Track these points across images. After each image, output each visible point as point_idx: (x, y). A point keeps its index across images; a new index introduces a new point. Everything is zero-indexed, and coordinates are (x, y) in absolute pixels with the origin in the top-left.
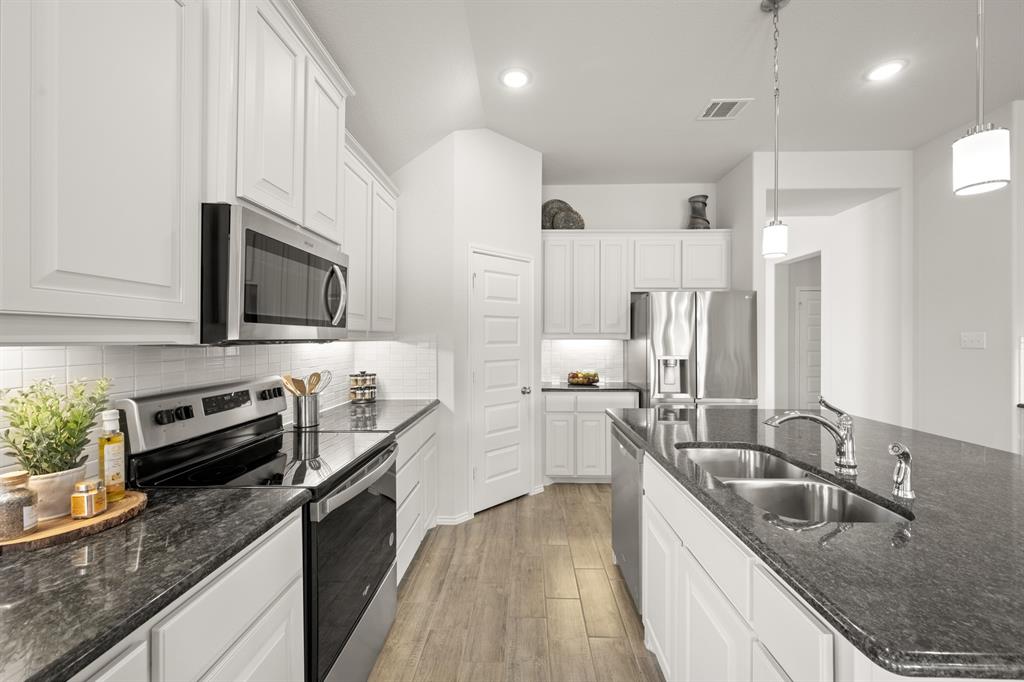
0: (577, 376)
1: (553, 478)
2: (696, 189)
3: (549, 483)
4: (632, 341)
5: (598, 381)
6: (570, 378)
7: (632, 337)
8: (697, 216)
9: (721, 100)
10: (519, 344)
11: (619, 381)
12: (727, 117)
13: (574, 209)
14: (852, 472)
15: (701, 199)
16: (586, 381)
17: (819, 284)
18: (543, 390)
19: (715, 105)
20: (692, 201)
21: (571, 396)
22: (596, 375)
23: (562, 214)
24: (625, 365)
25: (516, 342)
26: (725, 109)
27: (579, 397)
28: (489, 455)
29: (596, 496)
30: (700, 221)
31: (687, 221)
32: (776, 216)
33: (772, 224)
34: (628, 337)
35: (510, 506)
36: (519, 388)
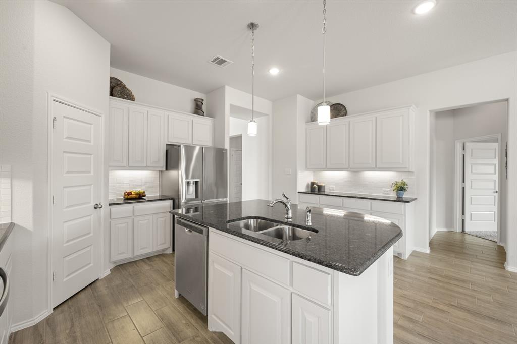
0: (131, 194)
1: (115, 263)
2: (198, 95)
3: (112, 266)
4: (167, 172)
5: (145, 196)
6: (125, 195)
7: (166, 169)
8: (198, 108)
9: (221, 57)
10: (92, 174)
11: (157, 194)
12: (221, 66)
13: (127, 87)
14: (291, 220)
15: (201, 101)
16: (137, 196)
17: (242, 148)
18: (110, 205)
19: (218, 58)
20: (196, 100)
21: (129, 207)
22: (144, 192)
23: (119, 89)
24: (161, 185)
25: (89, 172)
26: (221, 62)
27: (135, 207)
28: (67, 259)
29: (150, 265)
30: (200, 111)
31: (193, 110)
32: (253, 118)
33: (251, 121)
34: (164, 169)
35: (86, 291)
36: (93, 204)
